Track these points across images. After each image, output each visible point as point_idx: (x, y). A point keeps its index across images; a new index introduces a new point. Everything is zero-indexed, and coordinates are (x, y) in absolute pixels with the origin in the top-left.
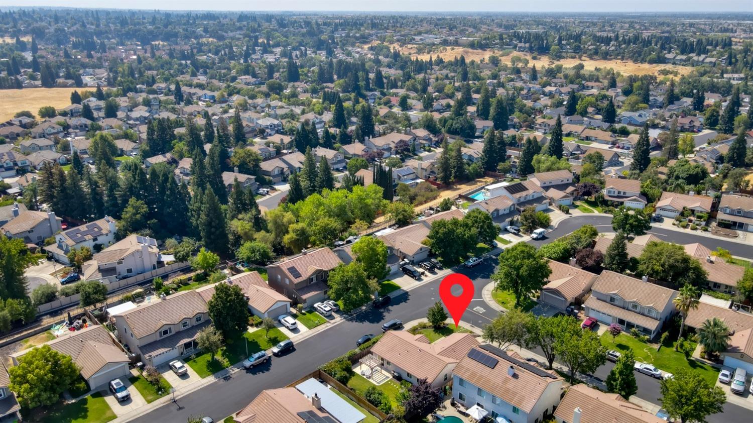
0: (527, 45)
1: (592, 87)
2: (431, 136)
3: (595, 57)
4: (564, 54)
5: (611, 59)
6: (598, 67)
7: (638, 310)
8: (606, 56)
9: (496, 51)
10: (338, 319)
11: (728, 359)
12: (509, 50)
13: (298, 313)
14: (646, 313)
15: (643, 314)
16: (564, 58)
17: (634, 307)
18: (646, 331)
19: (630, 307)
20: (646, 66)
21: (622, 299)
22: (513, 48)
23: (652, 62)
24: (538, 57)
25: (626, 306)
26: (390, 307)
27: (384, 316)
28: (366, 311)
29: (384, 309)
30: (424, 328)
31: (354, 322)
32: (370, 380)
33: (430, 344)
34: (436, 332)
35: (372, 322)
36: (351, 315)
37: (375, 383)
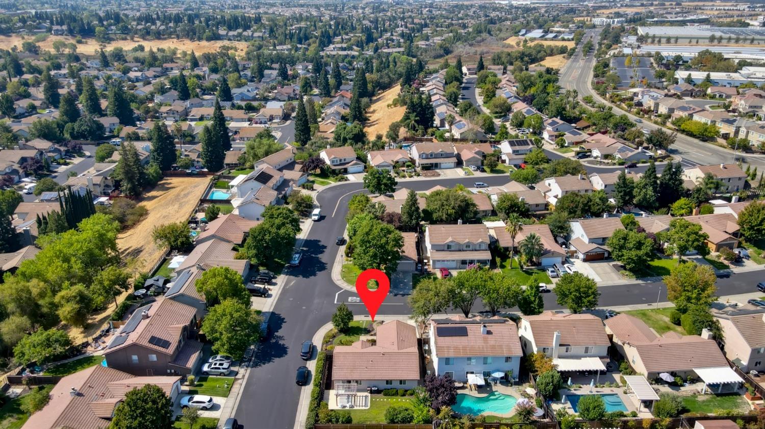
0: (65, 27)
1: (172, 69)
2: (56, 146)
3: (148, 37)
4: (112, 36)
5: (165, 39)
6: (160, 47)
7: (471, 248)
8: (159, 36)
9: (26, 37)
10: (243, 372)
11: (545, 261)
12: (43, 35)
13: (193, 388)
14: (478, 248)
15: (476, 250)
16: (113, 40)
17: (468, 247)
18: (484, 262)
19: (465, 249)
20: (204, 43)
21: (459, 244)
22: (47, 32)
23: (209, 39)
24: (84, 40)
25: (461, 249)
26: (276, 334)
27: (284, 345)
28: (258, 349)
29: (274, 338)
30: (334, 337)
31: (263, 365)
32: (355, 408)
33: (375, 345)
34: (349, 335)
35: (280, 356)
36: (250, 360)
37: (364, 408)
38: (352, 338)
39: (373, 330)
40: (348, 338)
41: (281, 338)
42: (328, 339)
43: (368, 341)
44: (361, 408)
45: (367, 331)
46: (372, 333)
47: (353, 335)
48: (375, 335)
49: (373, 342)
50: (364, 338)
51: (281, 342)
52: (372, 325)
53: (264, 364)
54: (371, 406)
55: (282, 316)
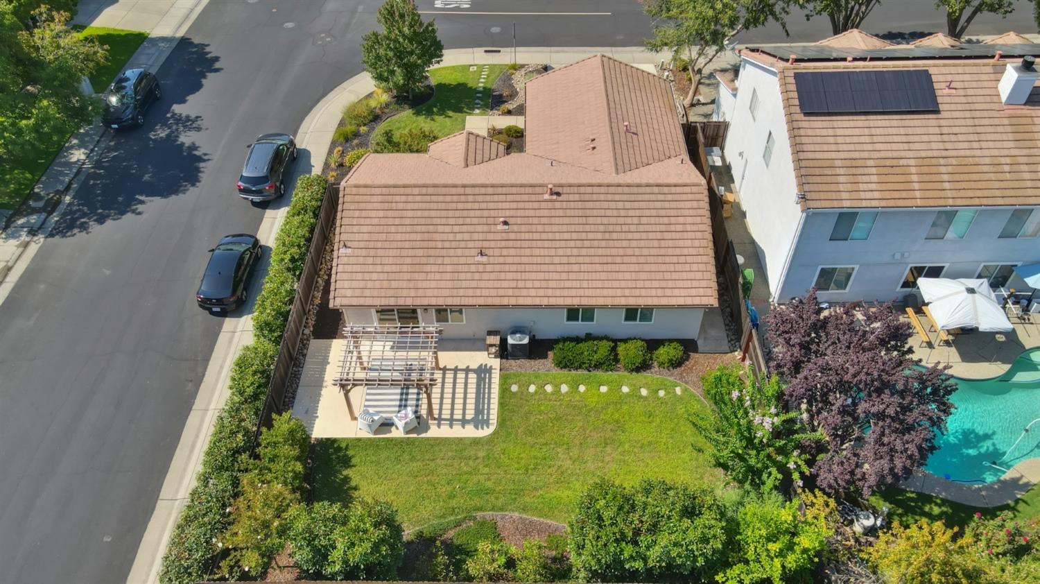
10: (11, 253)
26: (177, 108)
27: (194, 147)
28: (98, 164)
29: (165, 124)
30: (376, 118)
31: (95, 228)
32: (434, 432)
33: (521, 149)
34: (429, 113)
35: (168, 188)
36: (52, 206)
37: (470, 432)
38: (438, 123)
39: (513, 94)
40: (424, 123)
41: (189, 123)
42: (350, 128)
43: (495, 133)
44: (458, 432)
45: (492, 100)
46: (511, 106)
47: (442, 112)
48: (520, 111)
49: (514, 140)
50: (479, 122)
51: (186, 139)
52: (509, 78)
53: (101, 220)
54: (502, 422)
55: (213, 51)
